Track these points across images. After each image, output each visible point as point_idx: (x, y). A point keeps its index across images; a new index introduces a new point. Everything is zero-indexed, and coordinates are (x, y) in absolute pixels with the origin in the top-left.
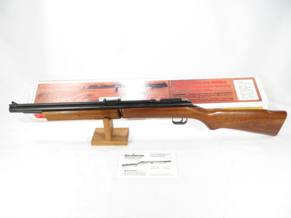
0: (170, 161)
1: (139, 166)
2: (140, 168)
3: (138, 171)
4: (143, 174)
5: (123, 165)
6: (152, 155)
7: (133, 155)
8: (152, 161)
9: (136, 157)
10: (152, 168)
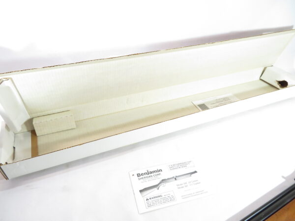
0: (196, 172)
1: (161, 187)
2: (163, 189)
3: (163, 195)
4: (172, 199)
5: (141, 191)
6: (172, 167)
7: (148, 173)
8: (174, 176)
9: (152, 174)
10: (180, 187)
